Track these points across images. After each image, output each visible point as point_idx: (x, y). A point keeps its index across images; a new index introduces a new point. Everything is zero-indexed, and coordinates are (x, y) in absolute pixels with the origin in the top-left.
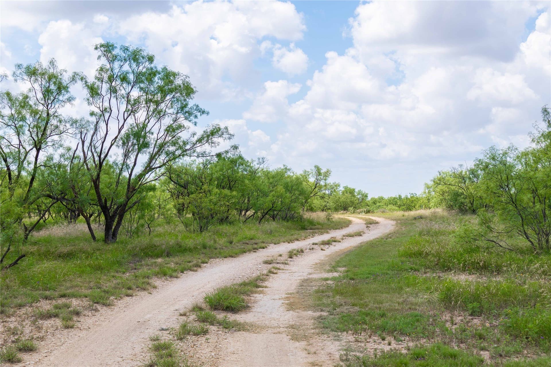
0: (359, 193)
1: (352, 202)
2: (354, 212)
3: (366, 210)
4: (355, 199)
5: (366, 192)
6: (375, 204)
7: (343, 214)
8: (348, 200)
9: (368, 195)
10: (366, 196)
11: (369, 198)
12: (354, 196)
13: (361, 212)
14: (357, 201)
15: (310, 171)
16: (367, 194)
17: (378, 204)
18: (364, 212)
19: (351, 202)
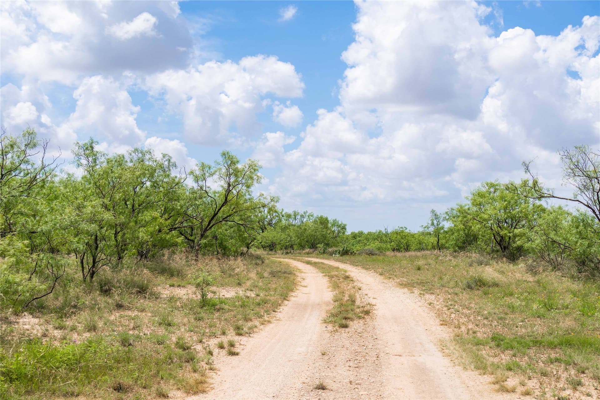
0: (335, 223)
1: (324, 237)
2: (324, 252)
3: (341, 249)
4: (329, 232)
5: (344, 223)
6: (356, 238)
7: (308, 253)
8: (318, 233)
9: (347, 227)
10: (344, 228)
11: (348, 232)
12: (327, 228)
13: (334, 253)
14: (331, 235)
15: (212, 164)
16: (345, 225)
17: (358, 239)
18: (339, 253)
19: (322, 235)
